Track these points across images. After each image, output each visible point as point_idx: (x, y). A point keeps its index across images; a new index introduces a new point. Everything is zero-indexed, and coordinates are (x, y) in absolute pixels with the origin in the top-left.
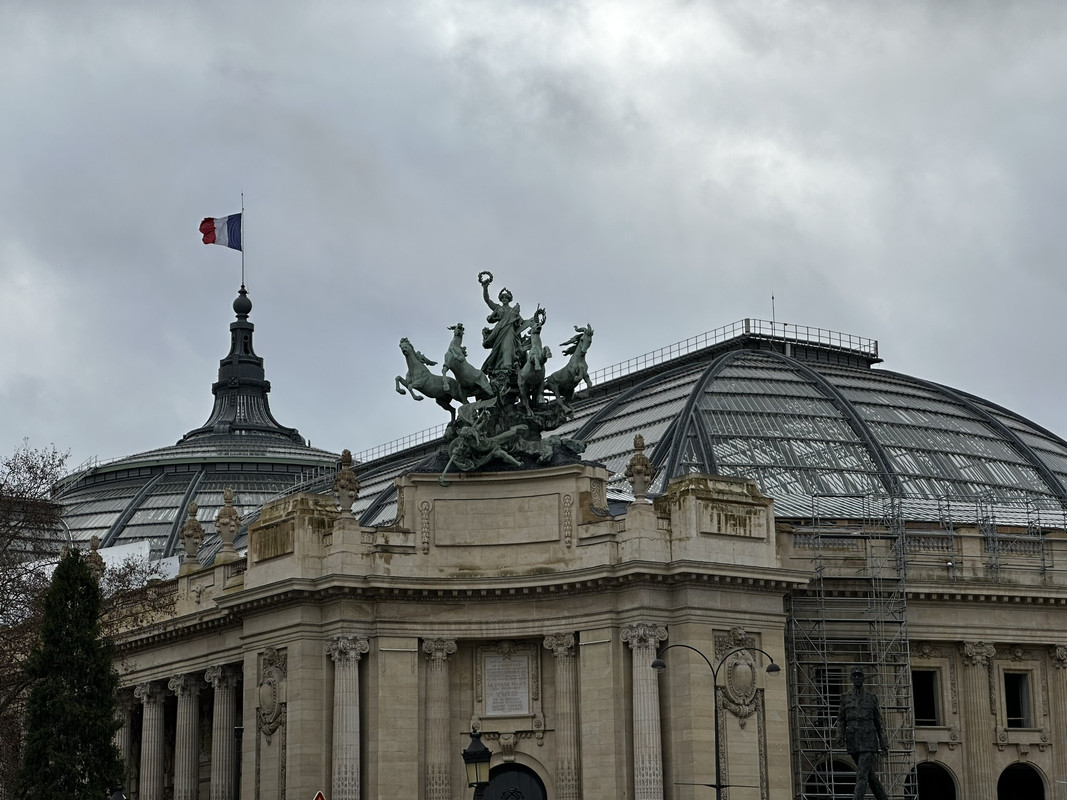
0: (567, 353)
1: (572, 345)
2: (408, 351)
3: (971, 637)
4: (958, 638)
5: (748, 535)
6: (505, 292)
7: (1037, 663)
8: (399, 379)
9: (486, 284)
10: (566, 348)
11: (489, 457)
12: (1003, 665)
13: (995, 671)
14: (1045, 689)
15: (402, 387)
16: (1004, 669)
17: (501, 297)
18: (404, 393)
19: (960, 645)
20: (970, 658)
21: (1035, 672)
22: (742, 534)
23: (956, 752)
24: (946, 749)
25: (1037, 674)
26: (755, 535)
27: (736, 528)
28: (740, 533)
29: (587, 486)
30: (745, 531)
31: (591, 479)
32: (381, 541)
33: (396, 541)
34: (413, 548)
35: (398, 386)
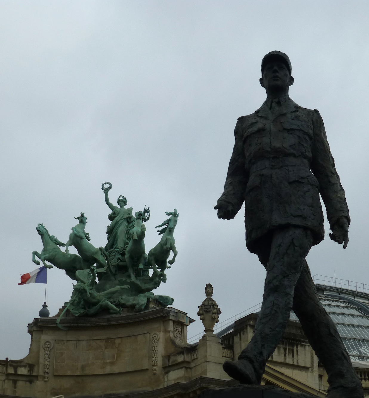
0: (161, 232)
1: (164, 227)
2: (42, 232)
5: (295, 363)
6: (121, 198)
8: (35, 253)
9: (106, 191)
10: (160, 229)
11: (97, 307)
15: (37, 259)
17: (119, 202)
18: (38, 263)
22: (291, 363)
26: (301, 364)
27: (285, 355)
28: (289, 360)
29: (171, 326)
30: (293, 360)
31: (174, 322)
32: (11, 371)
33: (23, 371)
34: (37, 377)
35: (34, 258)
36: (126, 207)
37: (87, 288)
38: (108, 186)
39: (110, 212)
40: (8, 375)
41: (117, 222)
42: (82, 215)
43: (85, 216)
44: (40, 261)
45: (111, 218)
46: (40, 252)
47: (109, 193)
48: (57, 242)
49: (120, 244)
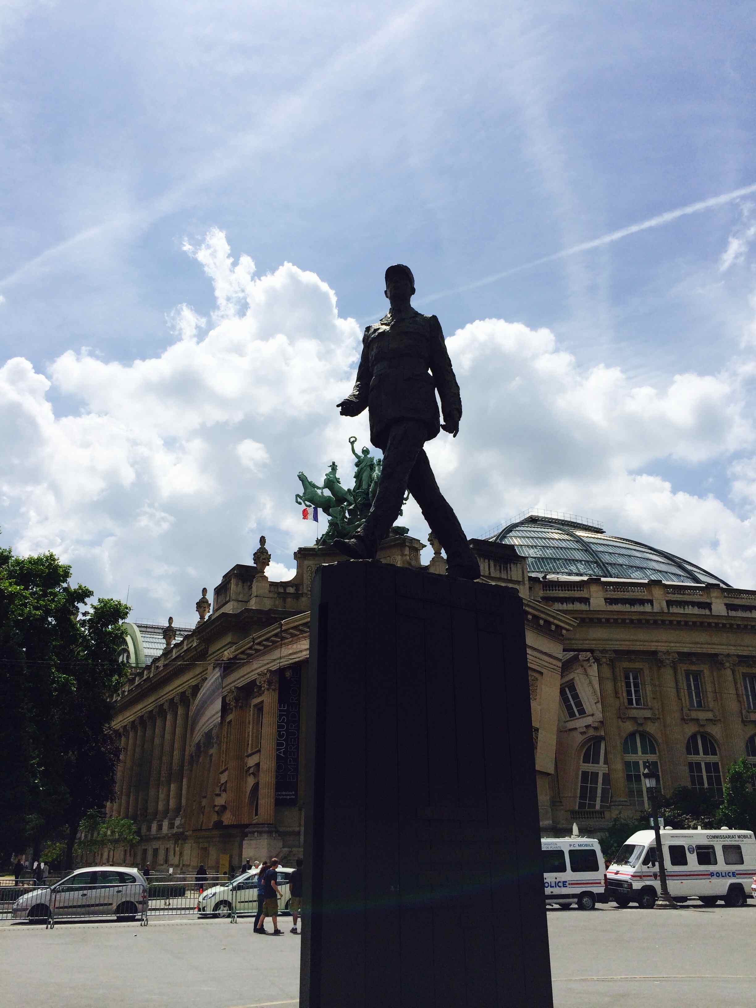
2: (302, 478)
3: (662, 647)
4: (653, 649)
5: (509, 578)
6: (365, 449)
7: (707, 666)
8: (298, 496)
9: (352, 443)
12: (683, 667)
13: (679, 671)
14: (713, 683)
16: (684, 670)
17: (363, 452)
18: (300, 503)
19: (655, 653)
20: (661, 662)
21: (705, 671)
23: (656, 724)
24: (649, 723)
25: (707, 673)
26: (514, 578)
27: (500, 572)
28: (504, 576)
29: (407, 551)
30: (507, 575)
31: (410, 547)
32: (281, 590)
33: (291, 590)
34: (302, 594)
35: (297, 499)
36: (369, 456)
37: (339, 522)
38: (354, 439)
39: (356, 460)
40: (279, 593)
41: (362, 469)
42: (334, 463)
43: (336, 464)
44: (301, 501)
45: (357, 465)
46: (301, 495)
47: (354, 445)
48: (314, 486)
49: (364, 486)
